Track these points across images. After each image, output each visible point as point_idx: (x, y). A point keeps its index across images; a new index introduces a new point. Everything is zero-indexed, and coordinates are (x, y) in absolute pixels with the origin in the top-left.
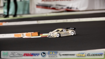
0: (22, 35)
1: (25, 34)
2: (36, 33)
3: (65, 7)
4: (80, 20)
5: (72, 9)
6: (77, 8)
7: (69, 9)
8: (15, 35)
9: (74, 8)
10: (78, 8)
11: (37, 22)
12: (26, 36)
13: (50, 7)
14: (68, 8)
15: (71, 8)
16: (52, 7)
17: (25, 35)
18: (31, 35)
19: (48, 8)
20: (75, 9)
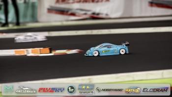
0: (26, 52)
1: (30, 50)
2: (47, 50)
3: (89, 13)
4: (110, 31)
5: (100, 16)
6: (107, 15)
7: (95, 16)
8: (15, 51)
9: (102, 14)
10: (109, 13)
11: (49, 34)
12: (32, 52)
13: (67, 12)
14: (94, 14)
15: (98, 14)
16: (70, 12)
17: (30, 52)
18: (39, 52)
19: (65, 13)
20: (104, 16)
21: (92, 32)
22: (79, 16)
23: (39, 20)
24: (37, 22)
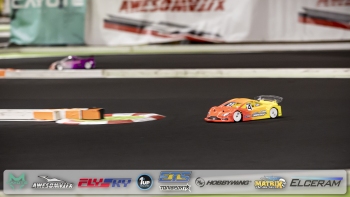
0: (54, 115)
1: (63, 112)
4: (221, 73)
5: (205, 38)
6: (218, 35)
7: (196, 37)
8: (35, 113)
9: (209, 34)
10: (222, 33)
11: (103, 73)
12: (67, 117)
13: (142, 27)
14: (193, 33)
15: (201, 34)
17: (63, 116)
18: (80, 117)
19: (138, 29)
20: (211, 38)
21: (186, 73)
22: (165, 37)
23: (87, 41)
24: (84, 45)
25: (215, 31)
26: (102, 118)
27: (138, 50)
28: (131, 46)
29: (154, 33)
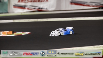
3: (37, 8)
6: (47, 9)
9: (44, 8)
10: (48, 8)
11: (13, 21)
14: (39, 8)
15: (42, 9)
17: (2, 34)
18: (7, 34)
19: (23, 8)
20: (45, 10)
21: (37, 20)
22: (31, 10)
23: (9, 12)
24: (8, 13)
25: (46, 7)
26: (13, 34)
27: (23, 14)
28: (21, 13)
29: (28, 9)
